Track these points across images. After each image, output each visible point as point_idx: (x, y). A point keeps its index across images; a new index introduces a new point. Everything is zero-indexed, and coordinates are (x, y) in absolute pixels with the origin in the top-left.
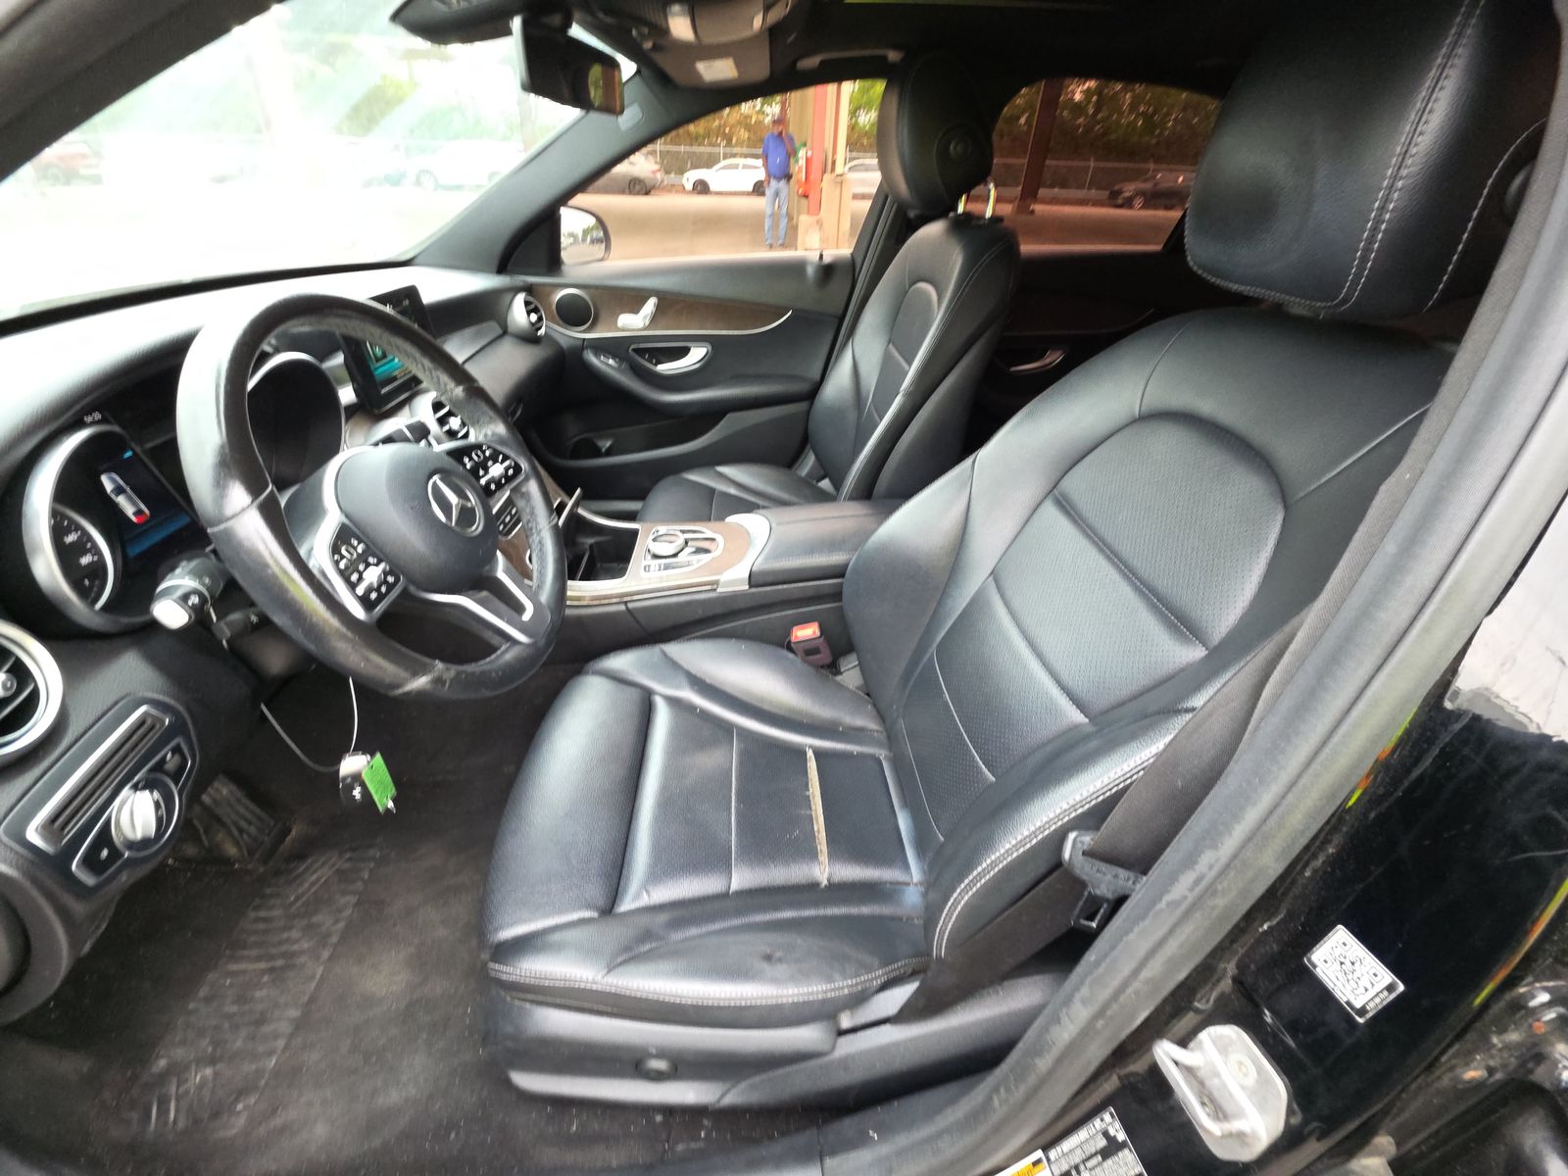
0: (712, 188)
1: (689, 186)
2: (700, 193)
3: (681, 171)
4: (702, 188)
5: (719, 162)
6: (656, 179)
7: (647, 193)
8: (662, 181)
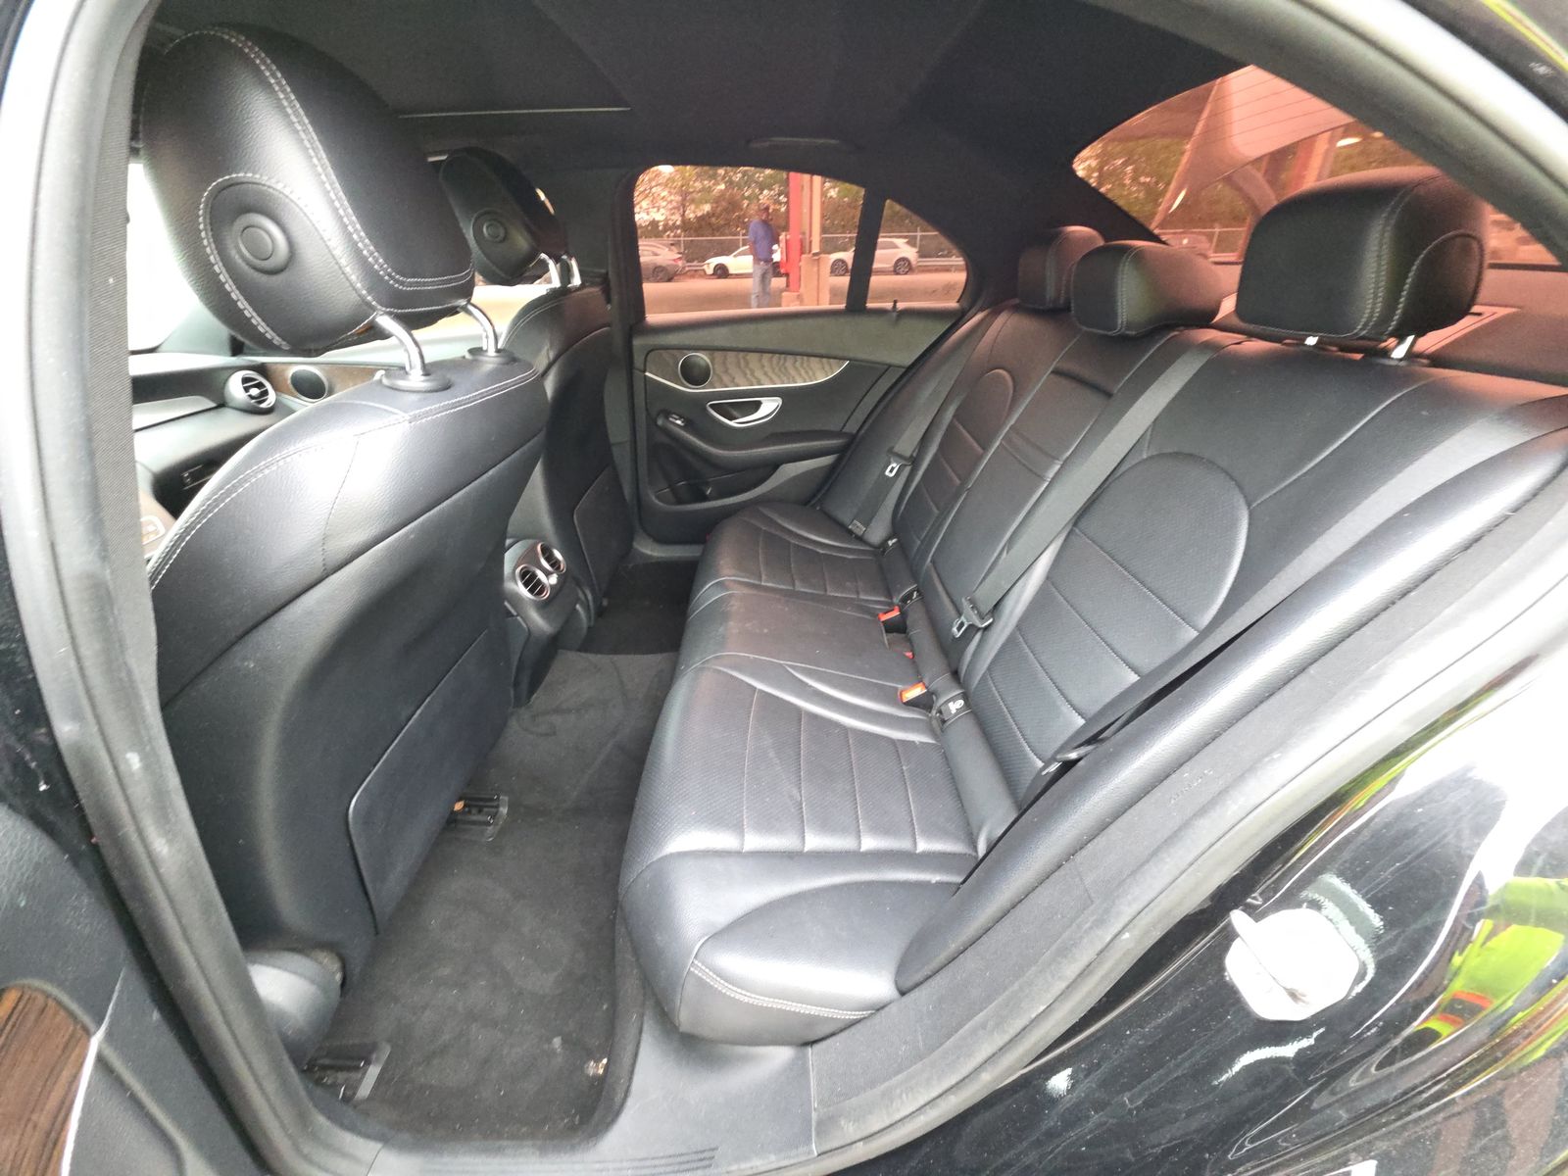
0: (732, 271)
1: (710, 271)
2: (719, 277)
3: (703, 259)
4: (722, 272)
5: (738, 248)
6: (677, 266)
7: (670, 280)
8: (684, 268)
